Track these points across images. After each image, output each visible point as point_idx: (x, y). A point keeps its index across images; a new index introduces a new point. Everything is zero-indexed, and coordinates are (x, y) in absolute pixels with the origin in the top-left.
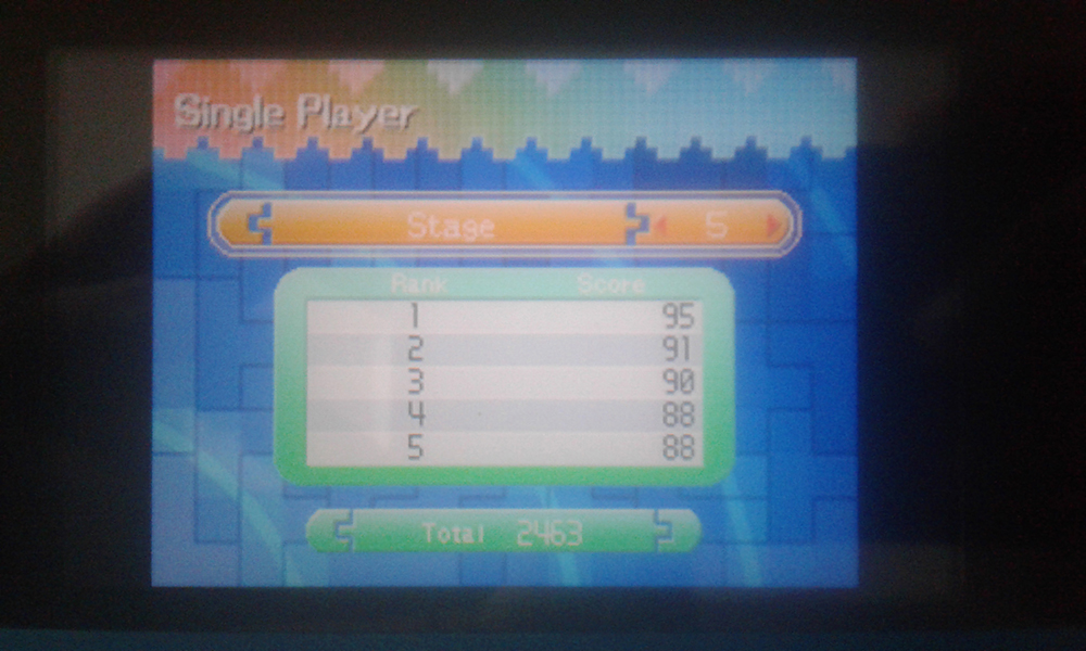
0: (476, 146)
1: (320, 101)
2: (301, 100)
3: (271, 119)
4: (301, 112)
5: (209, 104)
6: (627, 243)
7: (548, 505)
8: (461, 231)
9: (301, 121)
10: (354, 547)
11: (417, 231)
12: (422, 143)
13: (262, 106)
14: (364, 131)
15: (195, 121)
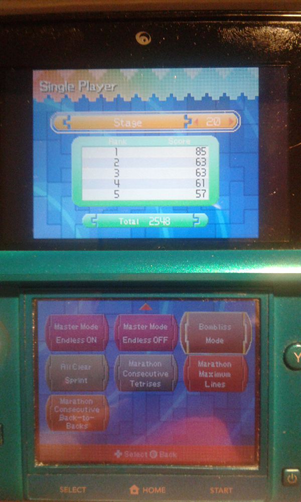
0: (136, 96)
1: (86, 82)
2: (80, 82)
3: (70, 89)
4: (80, 85)
5: (51, 84)
6: (184, 128)
7: (159, 212)
8: (131, 124)
9: (80, 89)
10: (98, 226)
11: (117, 124)
12: (119, 96)
13: (67, 84)
14: (100, 92)
15: (46, 90)
